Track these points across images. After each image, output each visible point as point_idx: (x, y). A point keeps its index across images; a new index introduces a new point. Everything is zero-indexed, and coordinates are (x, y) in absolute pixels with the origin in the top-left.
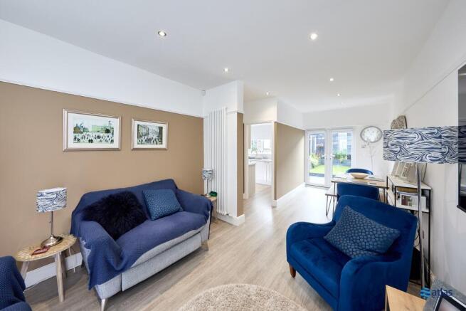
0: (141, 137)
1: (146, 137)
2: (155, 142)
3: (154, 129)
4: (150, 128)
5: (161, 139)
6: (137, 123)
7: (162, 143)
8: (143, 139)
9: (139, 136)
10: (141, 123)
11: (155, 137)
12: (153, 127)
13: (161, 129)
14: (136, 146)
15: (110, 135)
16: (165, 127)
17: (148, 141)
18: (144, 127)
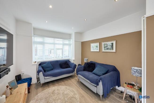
0: (105, 48)
1: (107, 48)
2: (110, 49)
3: (109, 44)
4: (108, 44)
5: (113, 48)
6: (104, 43)
7: (113, 50)
8: (106, 48)
9: (104, 48)
10: (105, 43)
11: (110, 47)
12: (109, 43)
13: (112, 44)
14: (104, 51)
15: (97, 48)
16: (114, 43)
17: (107, 49)
18: (106, 44)
